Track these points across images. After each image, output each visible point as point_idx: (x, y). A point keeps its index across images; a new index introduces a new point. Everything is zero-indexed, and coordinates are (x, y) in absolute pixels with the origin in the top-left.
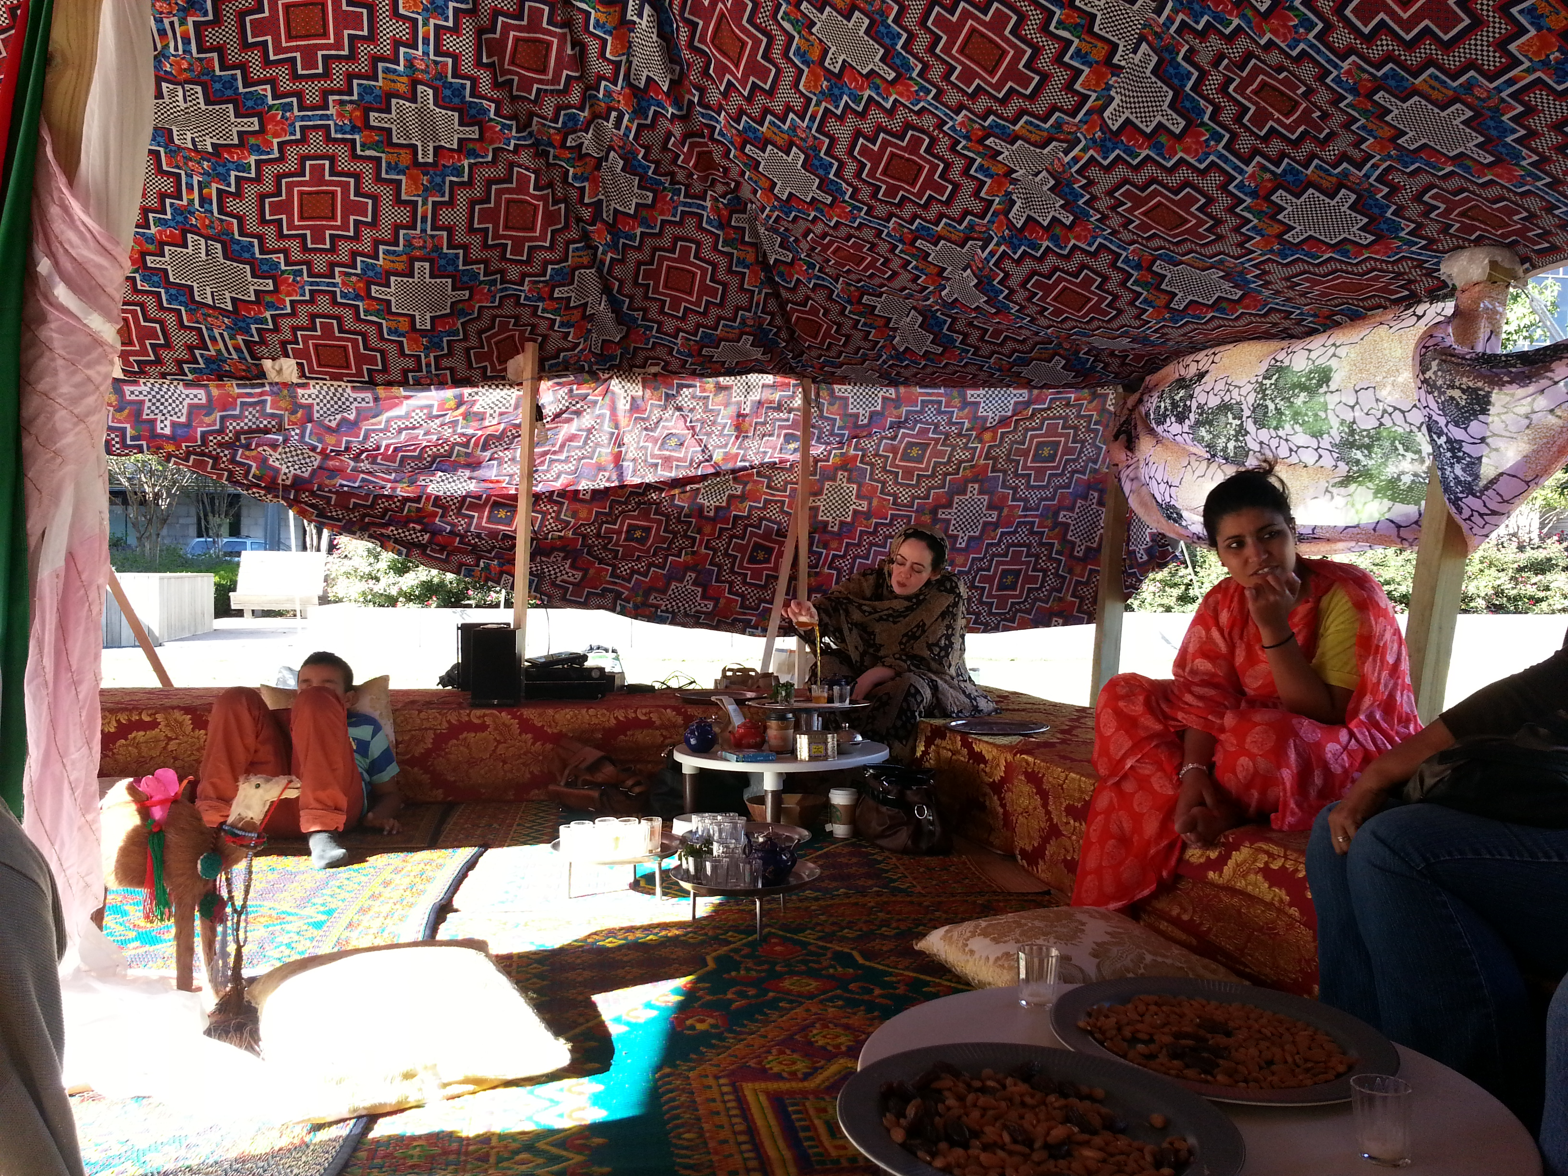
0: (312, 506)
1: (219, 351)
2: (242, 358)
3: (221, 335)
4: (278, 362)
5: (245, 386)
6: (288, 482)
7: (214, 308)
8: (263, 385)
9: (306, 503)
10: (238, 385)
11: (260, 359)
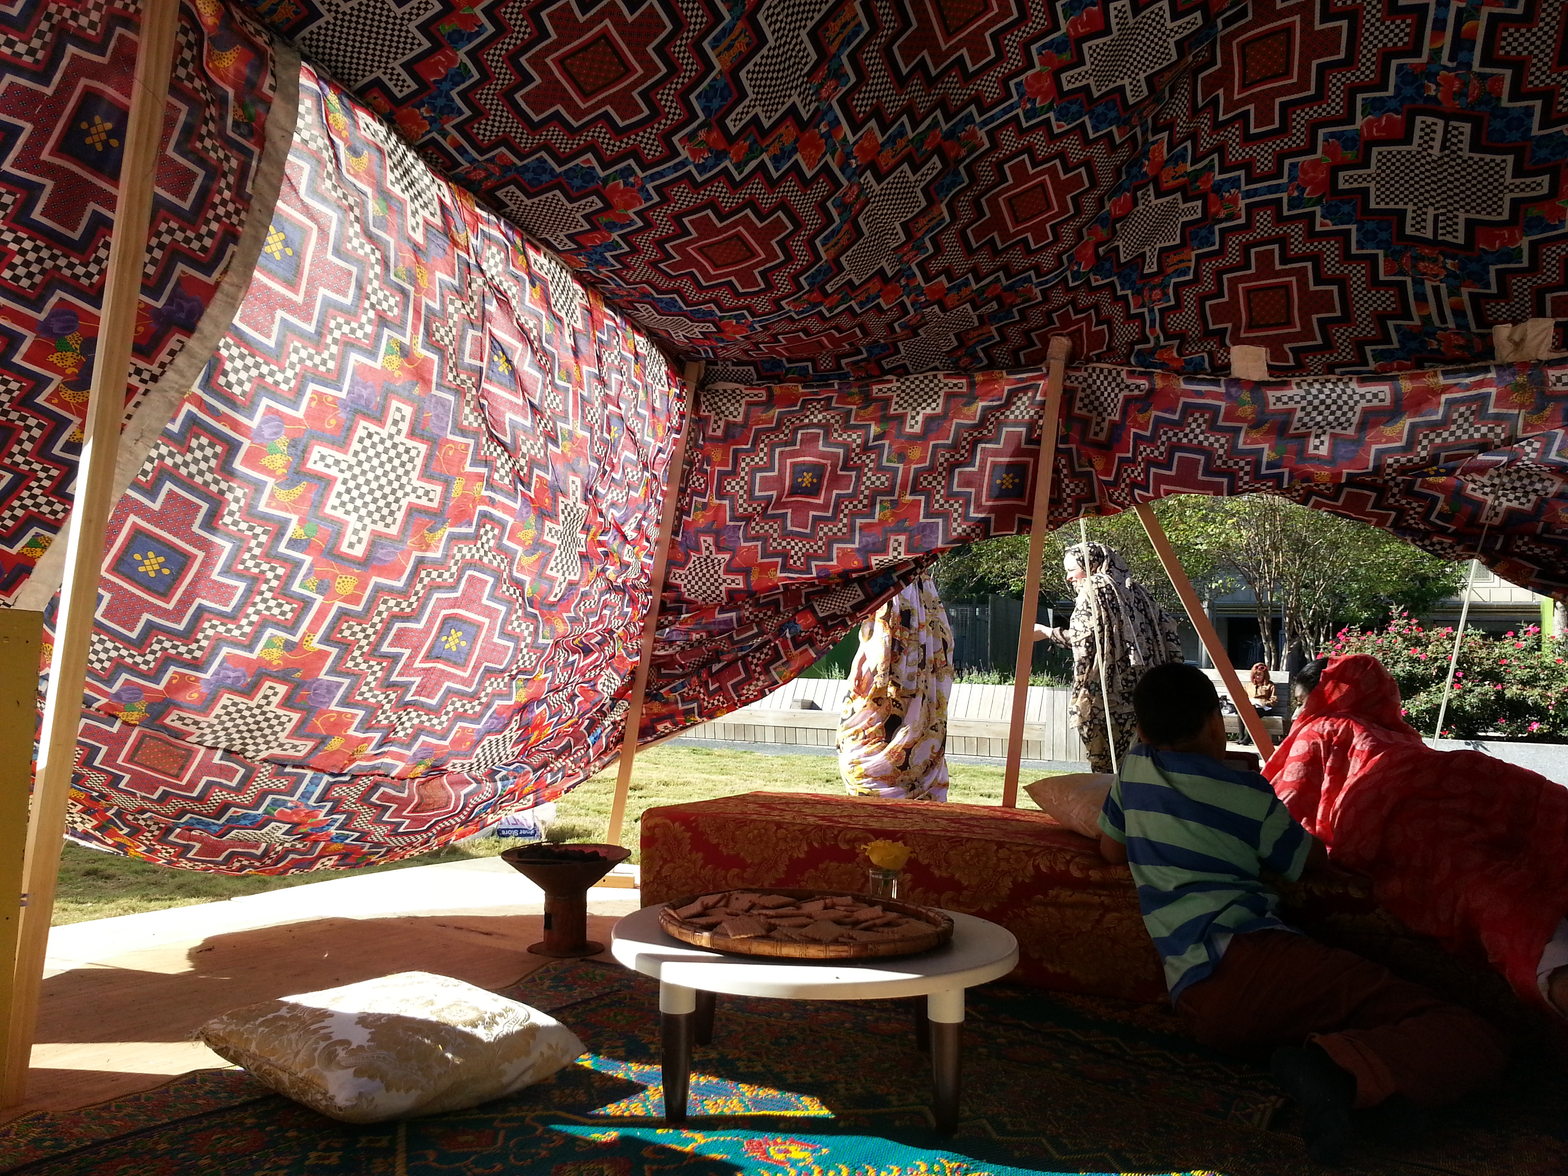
0: (1534, 559)
1: (1426, 320)
2: (1462, 326)
3: (1436, 290)
4: (1521, 327)
5: (1455, 373)
6: (1497, 521)
7: (1434, 243)
8: (1487, 370)
9: (1522, 555)
10: (1445, 373)
11: (1491, 325)
